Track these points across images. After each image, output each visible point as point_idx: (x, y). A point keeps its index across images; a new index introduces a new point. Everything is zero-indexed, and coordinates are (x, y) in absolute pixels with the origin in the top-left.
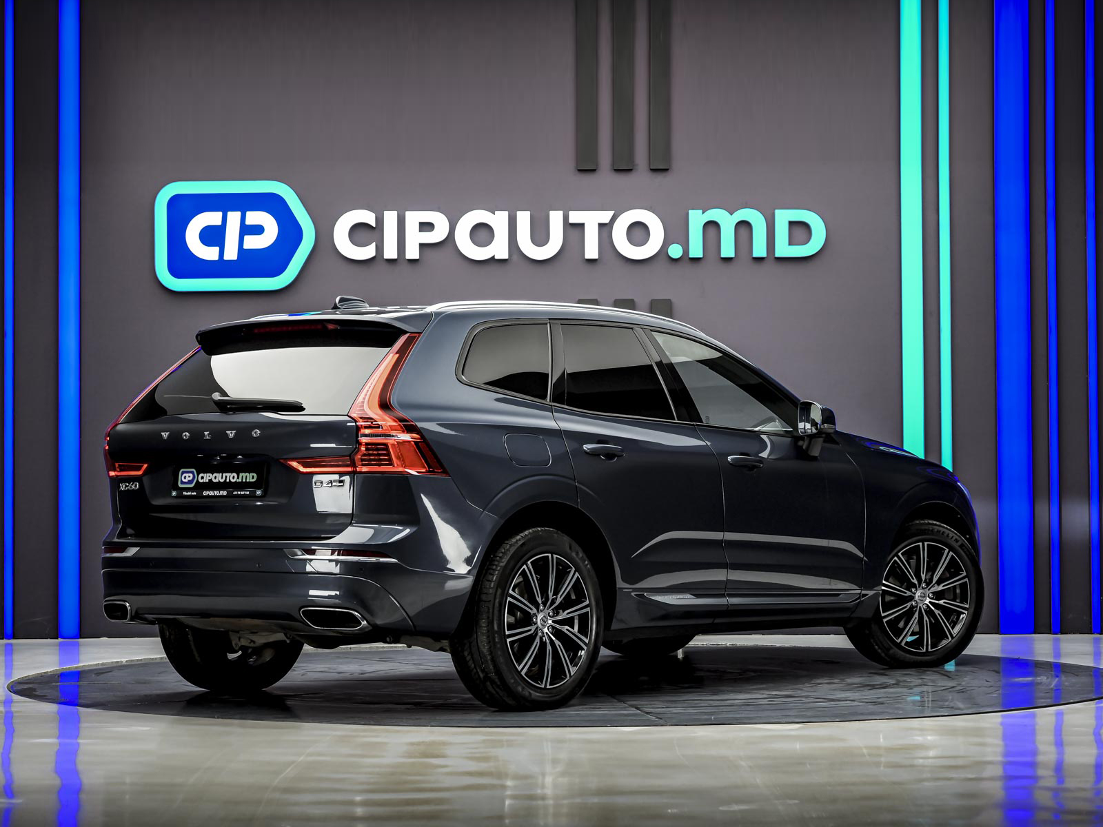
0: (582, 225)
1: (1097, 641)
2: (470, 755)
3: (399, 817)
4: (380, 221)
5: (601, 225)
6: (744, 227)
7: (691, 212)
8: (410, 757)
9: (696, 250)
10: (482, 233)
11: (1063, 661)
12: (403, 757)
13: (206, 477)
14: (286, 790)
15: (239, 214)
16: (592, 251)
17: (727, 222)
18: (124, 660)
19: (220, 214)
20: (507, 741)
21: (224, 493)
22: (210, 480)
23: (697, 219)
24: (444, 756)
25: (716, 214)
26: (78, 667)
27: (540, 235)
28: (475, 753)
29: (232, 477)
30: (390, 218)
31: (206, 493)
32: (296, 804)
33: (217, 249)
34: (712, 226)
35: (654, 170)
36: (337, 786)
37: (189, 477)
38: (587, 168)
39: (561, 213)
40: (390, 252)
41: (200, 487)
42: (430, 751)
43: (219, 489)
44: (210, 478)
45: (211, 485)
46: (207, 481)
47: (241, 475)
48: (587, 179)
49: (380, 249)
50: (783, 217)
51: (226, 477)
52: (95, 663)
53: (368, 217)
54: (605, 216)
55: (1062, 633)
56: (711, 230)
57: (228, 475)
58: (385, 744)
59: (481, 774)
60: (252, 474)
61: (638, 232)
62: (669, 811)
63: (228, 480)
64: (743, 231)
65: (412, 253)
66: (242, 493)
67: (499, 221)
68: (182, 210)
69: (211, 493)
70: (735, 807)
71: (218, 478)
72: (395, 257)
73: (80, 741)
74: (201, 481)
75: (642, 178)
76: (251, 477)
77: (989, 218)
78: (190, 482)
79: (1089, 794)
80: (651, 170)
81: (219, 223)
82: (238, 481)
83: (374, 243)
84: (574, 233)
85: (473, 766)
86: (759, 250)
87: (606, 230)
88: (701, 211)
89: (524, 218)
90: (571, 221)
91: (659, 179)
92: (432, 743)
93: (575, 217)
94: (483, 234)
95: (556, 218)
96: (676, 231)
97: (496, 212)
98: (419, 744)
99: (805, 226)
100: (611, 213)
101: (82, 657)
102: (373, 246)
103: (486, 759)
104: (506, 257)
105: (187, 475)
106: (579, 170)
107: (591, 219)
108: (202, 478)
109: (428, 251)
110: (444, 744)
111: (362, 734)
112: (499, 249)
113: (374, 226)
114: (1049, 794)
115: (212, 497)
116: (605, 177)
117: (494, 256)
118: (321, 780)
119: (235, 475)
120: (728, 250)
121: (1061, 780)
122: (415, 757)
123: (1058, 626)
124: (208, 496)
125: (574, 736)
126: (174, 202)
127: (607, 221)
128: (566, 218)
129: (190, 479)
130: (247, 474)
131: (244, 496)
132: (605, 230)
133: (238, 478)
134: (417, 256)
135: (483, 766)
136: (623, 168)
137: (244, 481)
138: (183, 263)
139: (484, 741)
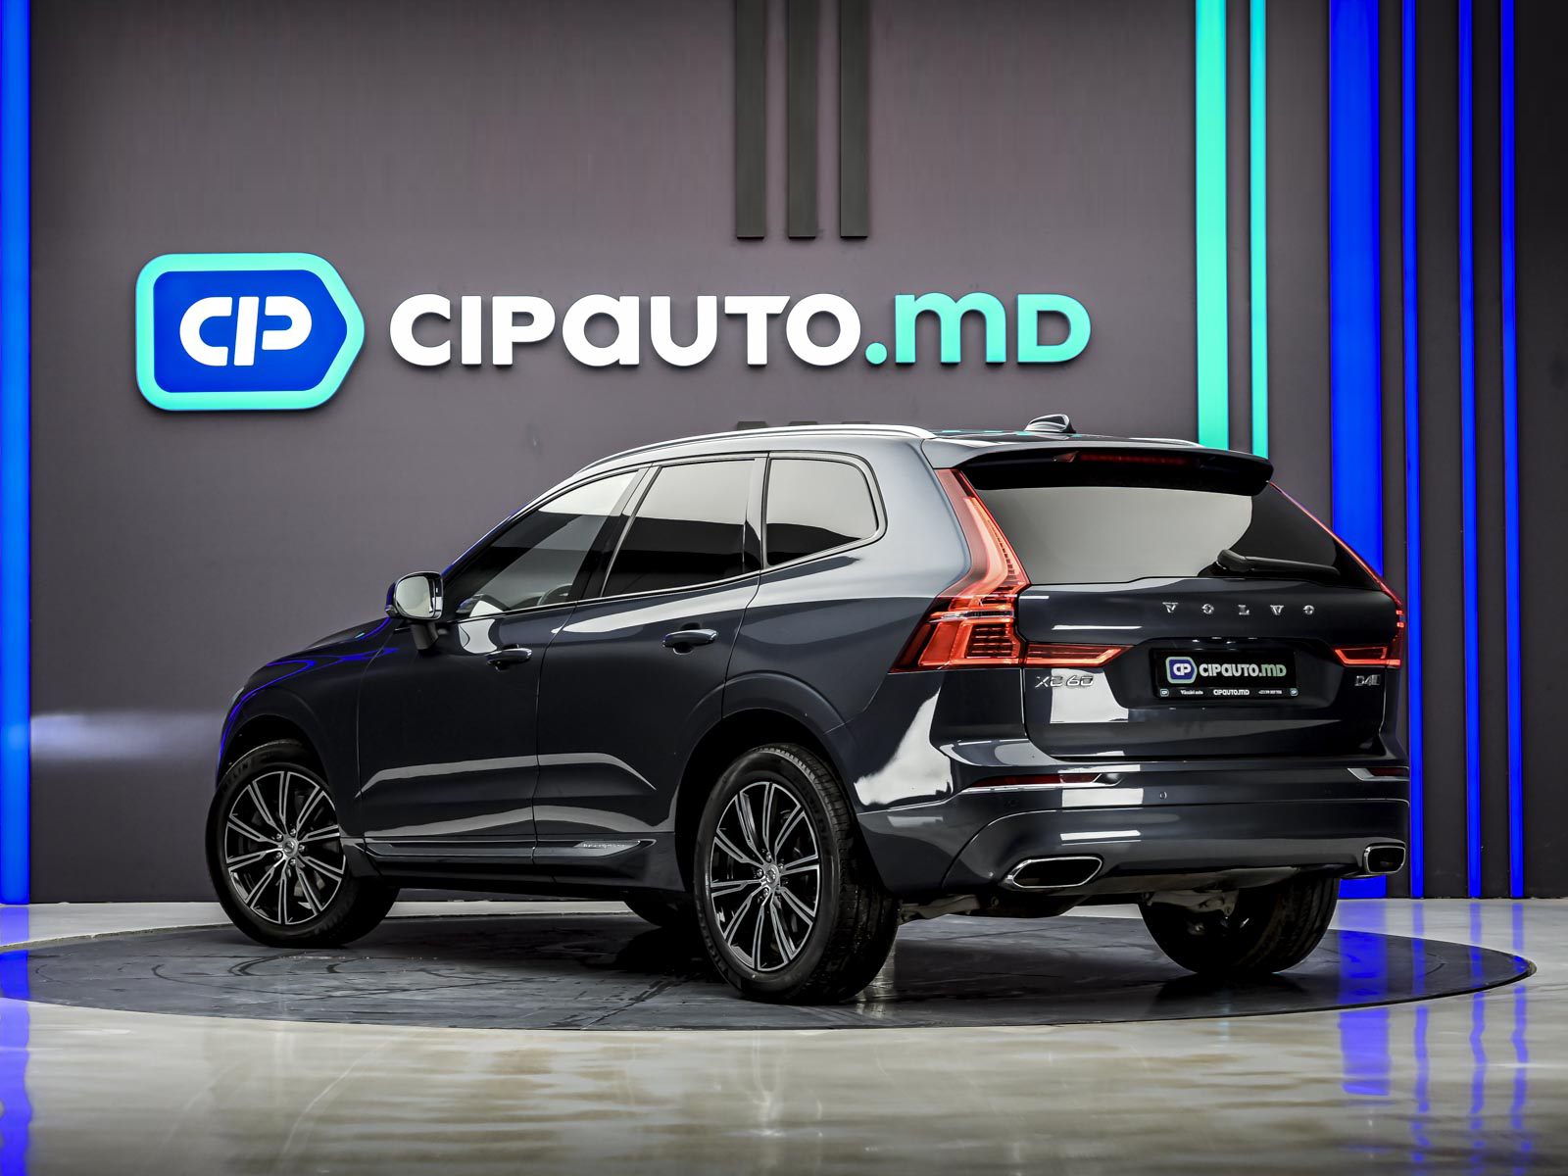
0: (743, 317)
1: (1475, 909)
2: (584, 1070)
3: (483, 1157)
4: (456, 310)
5: (771, 317)
6: (974, 318)
7: (898, 298)
8: (499, 1073)
9: (906, 352)
10: (601, 327)
11: (1427, 936)
12: (492, 1072)
13: (1214, 669)
14: (323, 1119)
15: (256, 300)
16: (757, 354)
17: (950, 311)
18: (93, 934)
19: (229, 301)
20: (637, 1049)
21: (1246, 692)
22: (1219, 674)
23: (907, 308)
24: (547, 1072)
25: (934, 301)
26: (26, 945)
27: (684, 330)
28: (591, 1067)
29: (1251, 670)
30: (471, 306)
31: (1217, 692)
32: (338, 1139)
33: (224, 350)
34: (928, 317)
35: (846, 238)
36: (397, 1114)
37: (1186, 668)
38: (750, 236)
39: (714, 299)
40: (471, 355)
41: (1202, 682)
42: (527, 1065)
43: (1238, 687)
44: (1219, 670)
45: (1220, 681)
46: (1215, 675)
47: (1263, 666)
48: (751, 251)
49: (456, 350)
50: (1029, 305)
51: (1243, 669)
52: (51, 939)
53: (441, 305)
54: (777, 304)
55: (1425, 898)
56: (927, 324)
57: (1245, 666)
58: (463, 1053)
59: (599, 1097)
60: (1279, 666)
61: (824, 326)
62: (867, 1149)
63: (1246, 674)
64: (973, 325)
65: (503, 355)
66: (1273, 692)
67: (625, 310)
68: (175, 294)
69: (1226, 692)
70: (962, 1144)
71: (1230, 670)
72: (478, 361)
73: (29, 1049)
74: (1205, 674)
75: (827, 250)
76: (1278, 670)
77: (1321, 309)
78: (1188, 676)
79: (1465, 1127)
80: (842, 237)
81: (228, 313)
82: (1260, 675)
83: (448, 342)
84: (732, 328)
85: (590, 1086)
86: (996, 351)
87: (776, 321)
88: (913, 297)
89: (661, 306)
90: (729, 310)
91: (854, 251)
92: (531, 1054)
93: (734, 305)
94: (602, 329)
95: (707, 306)
96: (878, 325)
97: (621, 298)
98: (510, 1054)
99: (1060, 317)
100: (785, 300)
101: (32, 930)
102: (447, 346)
103: (607, 1075)
104: (635, 361)
105: (1182, 666)
106: (739, 238)
107: (756, 308)
108: (1206, 670)
109: (524, 354)
110: (548, 1054)
111: (431, 1040)
112: (626, 350)
113: (448, 317)
114: (1407, 1126)
115: (1227, 697)
116: (776, 249)
117: (618, 361)
118: (372, 1104)
119: (1254, 666)
120: (951, 351)
121: (1424, 1107)
122: (505, 1073)
123: (1420, 888)
124: (1222, 697)
125: (731, 1043)
126: (164, 283)
127: (779, 310)
128: (721, 306)
129: (1188, 670)
130: (1272, 666)
131: (1276, 696)
132: (777, 323)
133: (1260, 671)
134: (509, 361)
135: (603, 1085)
136: (802, 236)
137: (1269, 675)
138: (176, 370)
139: (605, 1050)
